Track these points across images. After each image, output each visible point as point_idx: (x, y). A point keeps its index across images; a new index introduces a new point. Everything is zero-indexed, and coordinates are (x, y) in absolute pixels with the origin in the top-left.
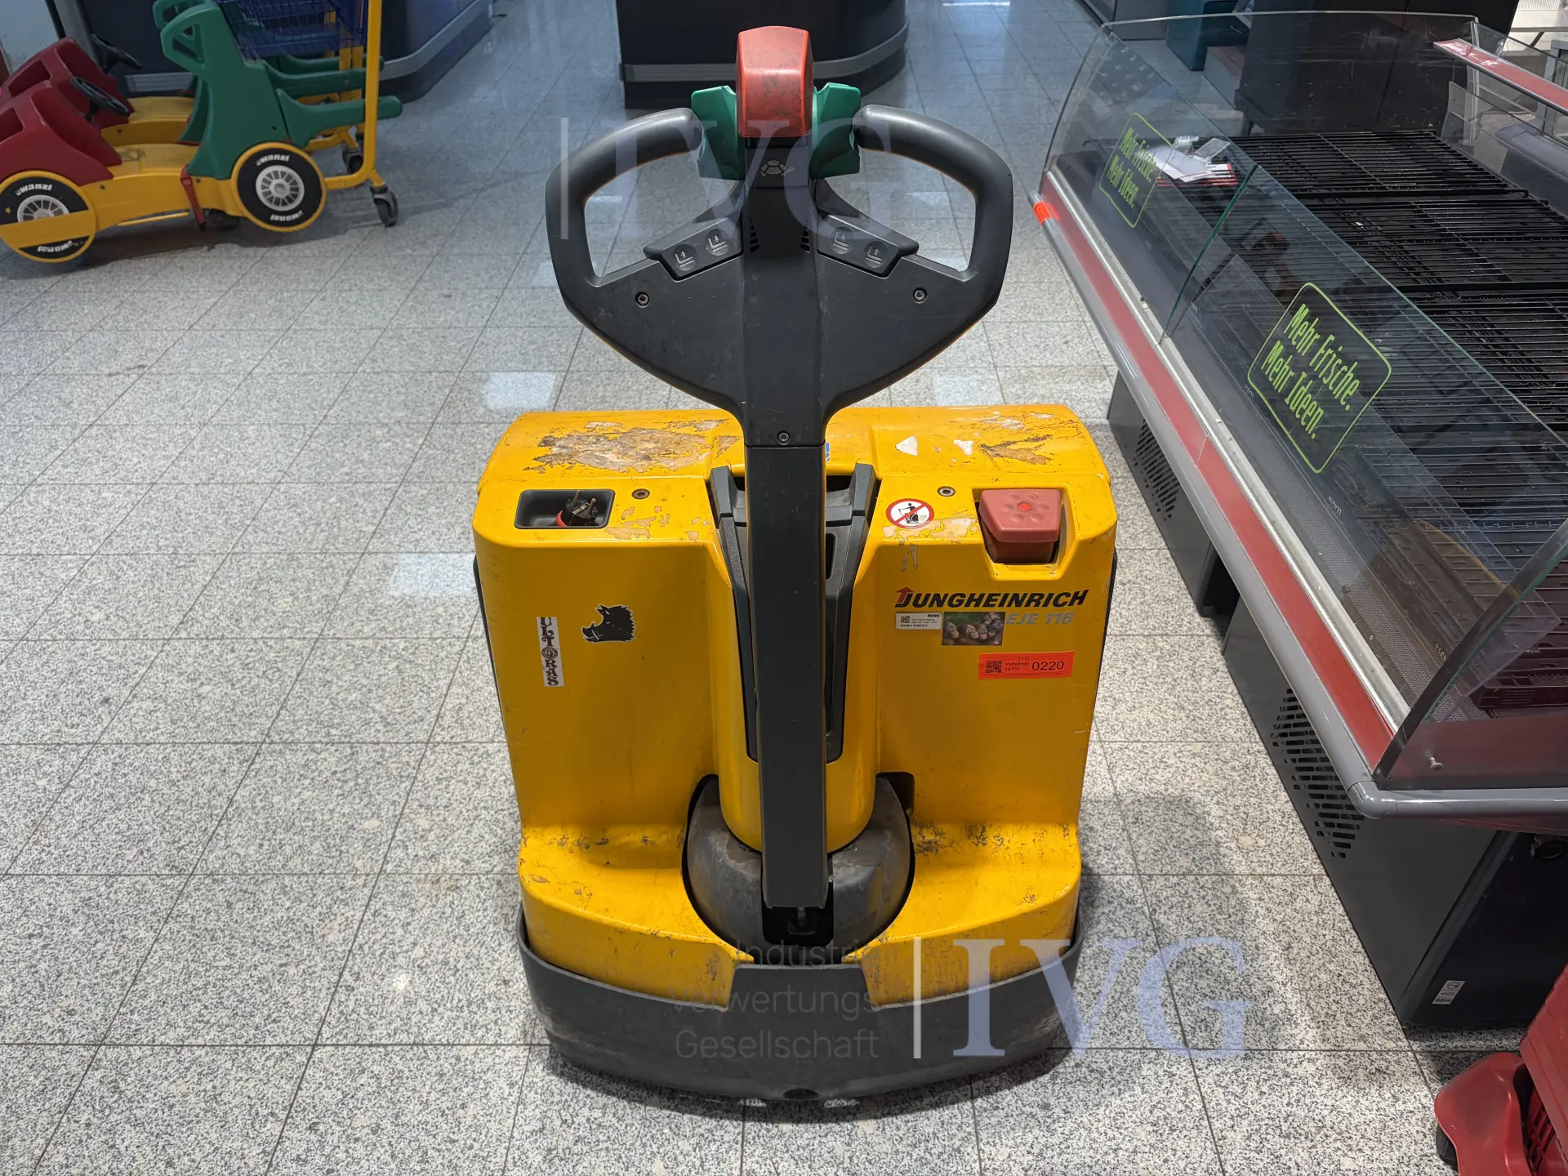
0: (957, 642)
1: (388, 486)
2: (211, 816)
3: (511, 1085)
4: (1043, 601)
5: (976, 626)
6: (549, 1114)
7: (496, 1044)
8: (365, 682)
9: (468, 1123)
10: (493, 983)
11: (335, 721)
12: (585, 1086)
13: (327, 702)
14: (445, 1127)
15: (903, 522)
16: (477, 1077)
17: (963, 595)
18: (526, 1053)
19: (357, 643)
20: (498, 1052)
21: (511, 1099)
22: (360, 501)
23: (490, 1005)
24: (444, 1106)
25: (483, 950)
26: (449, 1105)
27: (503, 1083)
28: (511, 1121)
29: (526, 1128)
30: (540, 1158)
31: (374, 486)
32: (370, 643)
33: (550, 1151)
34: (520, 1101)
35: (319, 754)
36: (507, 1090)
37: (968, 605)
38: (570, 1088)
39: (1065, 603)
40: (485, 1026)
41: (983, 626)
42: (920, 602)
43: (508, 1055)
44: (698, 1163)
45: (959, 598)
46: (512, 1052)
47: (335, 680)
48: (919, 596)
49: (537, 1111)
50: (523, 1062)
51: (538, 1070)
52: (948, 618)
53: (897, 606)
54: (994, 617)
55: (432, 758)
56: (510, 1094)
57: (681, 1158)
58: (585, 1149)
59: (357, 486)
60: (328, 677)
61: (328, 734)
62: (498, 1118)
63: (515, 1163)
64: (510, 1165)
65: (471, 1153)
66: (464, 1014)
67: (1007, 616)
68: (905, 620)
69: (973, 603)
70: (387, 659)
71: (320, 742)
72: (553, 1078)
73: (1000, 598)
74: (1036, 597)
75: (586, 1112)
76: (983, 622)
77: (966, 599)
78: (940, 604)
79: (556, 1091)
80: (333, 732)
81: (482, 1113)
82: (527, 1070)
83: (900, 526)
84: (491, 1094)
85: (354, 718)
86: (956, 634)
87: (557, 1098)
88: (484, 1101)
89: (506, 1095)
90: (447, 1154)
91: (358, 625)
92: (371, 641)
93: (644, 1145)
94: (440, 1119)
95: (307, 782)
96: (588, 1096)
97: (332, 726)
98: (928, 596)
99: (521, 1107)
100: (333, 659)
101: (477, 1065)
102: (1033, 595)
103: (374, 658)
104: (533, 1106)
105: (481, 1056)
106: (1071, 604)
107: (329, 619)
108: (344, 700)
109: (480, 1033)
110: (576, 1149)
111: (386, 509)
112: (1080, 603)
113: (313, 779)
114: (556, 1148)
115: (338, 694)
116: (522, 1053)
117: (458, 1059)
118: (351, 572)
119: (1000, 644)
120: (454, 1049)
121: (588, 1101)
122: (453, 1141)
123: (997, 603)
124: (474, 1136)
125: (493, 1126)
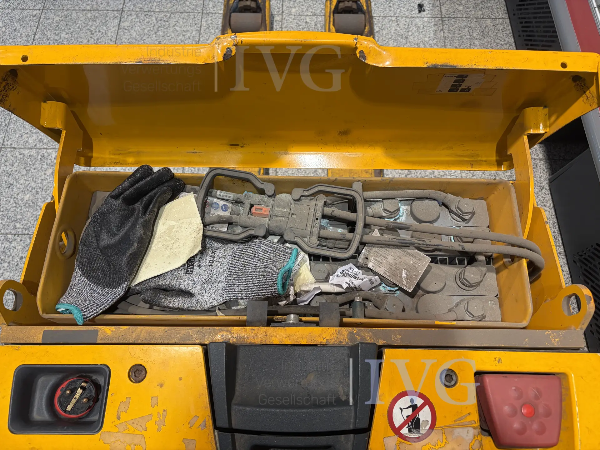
1: (35, 13)
8: (33, 185)
11: (19, 217)
13: (12, 201)
19: (26, 152)
22: (17, 26)
31: (25, 13)
32: (33, 152)
35: (11, 243)
47: (15, 183)
59: (15, 12)
60: (11, 180)
61: (15, 227)
70: (45, 166)
71: (11, 234)
80: (18, 225)
85: (29, 214)
91: (25, 136)
95: (6, 265)
97: (16, 221)
100: (12, 165)
103: (37, 165)
107: (6, 131)
108: (22, 199)
111: (35, 34)
113: (9, 263)
115: (18, 194)
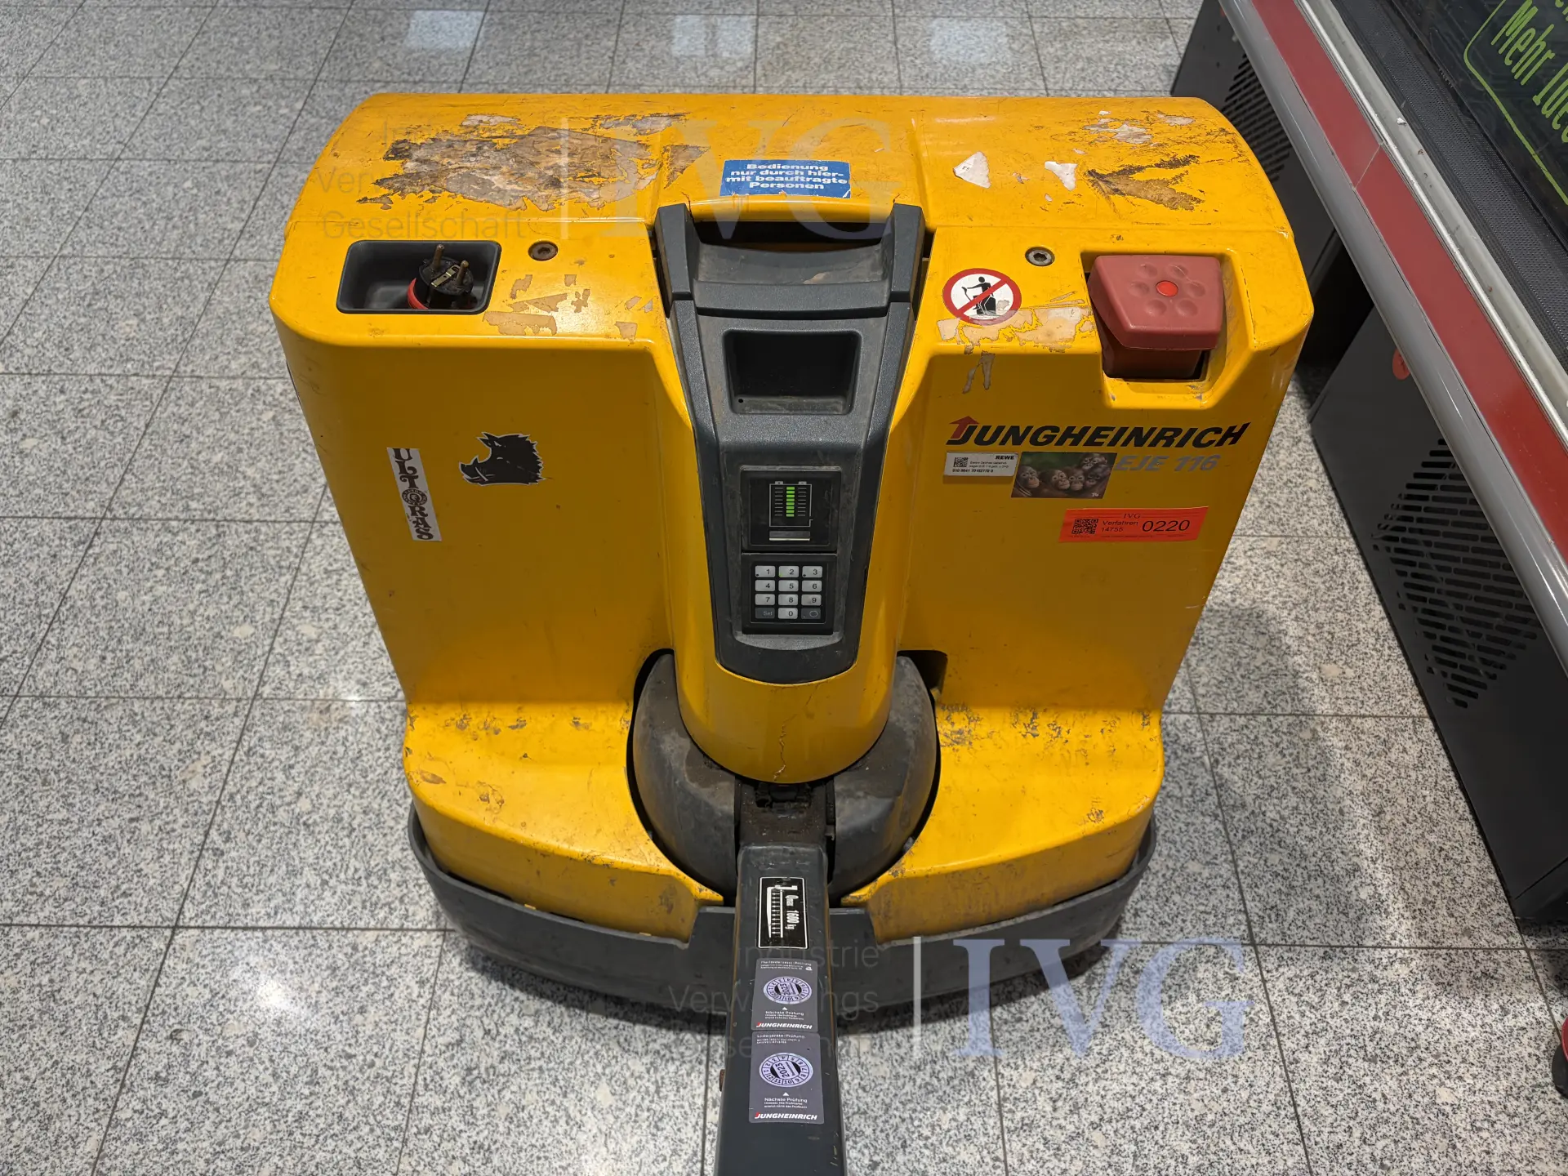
0: (1036, 493)
1: (259, 167)
2: (39, 617)
3: (421, 983)
4: (1177, 440)
5: (1067, 472)
6: (468, 1022)
7: (401, 929)
8: (232, 436)
9: (368, 1033)
10: (397, 848)
11: (196, 491)
12: (512, 986)
13: (185, 463)
14: (339, 1037)
15: (971, 313)
16: (378, 971)
17: (1055, 429)
18: (439, 941)
19: (224, 384)
20: (404, 940)
21: (422, 1001)
22: (223, 186)
23: (393, 876)
24: (338, 1011)
25: (385, 804)
26: (345, 1008)
27: (410, 979)
28: (420, 1032)
29: (441, 1040)
30: (457, 1079)
31: (241, 166)
32: (239, 384)
33: (469, 1070)
34: (433, 1005)
35: (175, 534)
36: (416, 989)
37: (1060, 443)
38: (494, 988)
39: (1211, 442)
40: (389, 904)
41: (1080, 473)
42: (987, 438)
43: (416, 944)
44: (652, 1089)
45: (1048, 432)
46: (421, 940)
47: (195, 434)
48: (986, 429)
49: (454, 1018)
50: (435, 953)
51: (454, 962)
52: (1028, 460)
53: (950, 443)
54: (1098, 459)
55: (319, 542)
56: (420, 996)
57: (631, 1082)
58: (514, 1068)
59: (220, 165)
60: (186, 429)
61: (187, 508)
62: (405, 1026)
63: (426, 1086)
64: (420, 1088)
65: (371, 1073)
66: (361, 889)
67: (1117, 461)
68: (960, 463)
69: (1070, 440)
70: (260, 407)
71: (177, 519)
72: (472, 974)
73: (1112, 434)
74: (1169, 434)
75: (514, 1019)
76: (1080, 467)
77: (1059, 435)
78: (1018, 441)
79: (477, 991)
80: (193, 505)
81: (385, 1019)
82: (440, 964)
83: (966, 319)
84: (396, 996)
85: (219, 486)
86: (1036, 483)
87: (478, 1001)
88: (388, 1003)
89: (414, 996)
90: (341, 1073)
91: (223, 358)
92: (240, 381)
93: (586, 1064)
94: (333, 1027)
95: (160, 573)
96: (516, 999)
97: (192, 498)
98: (1000, 429)
99: (434, 1012)
100: (192, 405)
101: (380, 956)
102: (1165, 430)
103: (243, 405)
104: (448, 1012)
105: (384, 944)
106: (1220, 443)
107: (185, 350)
108: (207, 462)
109: (382, 915)
110: (502, 1068)
111: (257, 199)
112: (1233, 442)
113: (167, 569)
114: (477, 1067)
115: (199, 453)
116: (434, 940)
117: (355, 948)
118: (212, 286)
119: (1101, 496)
120: (350, 935)
121: (516, 1006)
122: (349, 1057)
123: (1107, 441)
124: (375, 1049)
125: (400, 1037)
